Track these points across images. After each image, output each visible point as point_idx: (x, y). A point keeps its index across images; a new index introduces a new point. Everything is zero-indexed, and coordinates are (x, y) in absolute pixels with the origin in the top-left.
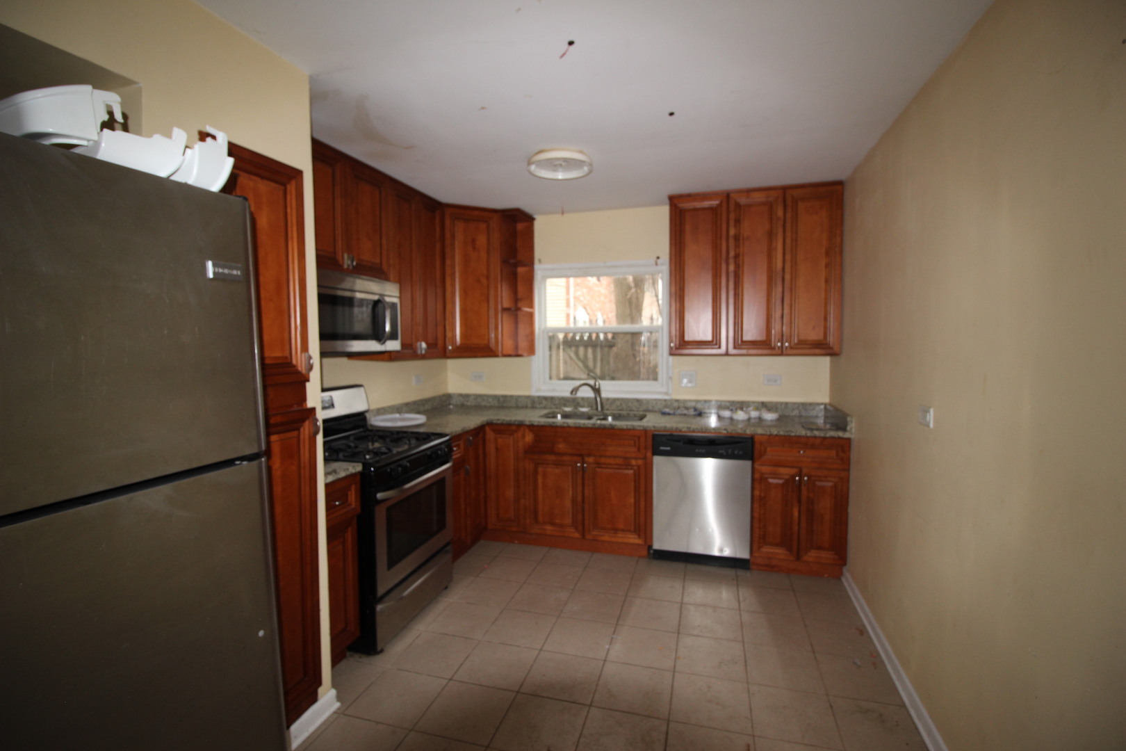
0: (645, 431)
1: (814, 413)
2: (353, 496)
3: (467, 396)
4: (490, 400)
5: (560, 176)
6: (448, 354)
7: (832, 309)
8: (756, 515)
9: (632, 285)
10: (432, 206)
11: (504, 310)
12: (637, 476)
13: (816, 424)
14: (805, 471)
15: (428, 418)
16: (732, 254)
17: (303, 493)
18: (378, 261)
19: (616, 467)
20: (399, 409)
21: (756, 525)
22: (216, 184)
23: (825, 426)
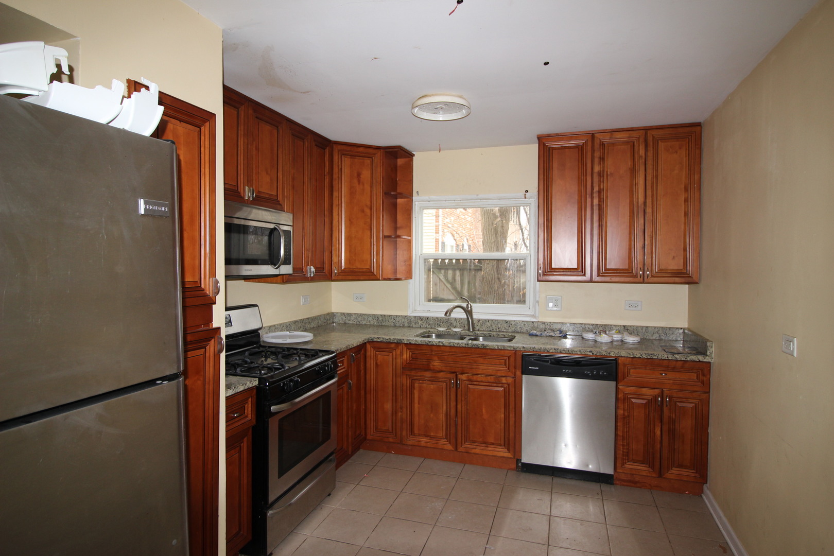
0: (515, 352)
1: (673, 337)
2: (250, 409)
3: (350, 315)
4: (370, 319)
5: (441, 117)
6: (333, 278)
7: (691, 240)
8: (620, 433)
9: (498, 214)
10: (323, 143)
11: (385, 237)
12: (507, 393)
13: (675, 347)
14: (666, 392)
15: (314, 336)
16: (596, 189)
17: (207, 405)
18: (274, 193)
19: (487, 384)
20: (288, 327)
21: (620, 443)
22: (148, 130)
23: (684, 350)
